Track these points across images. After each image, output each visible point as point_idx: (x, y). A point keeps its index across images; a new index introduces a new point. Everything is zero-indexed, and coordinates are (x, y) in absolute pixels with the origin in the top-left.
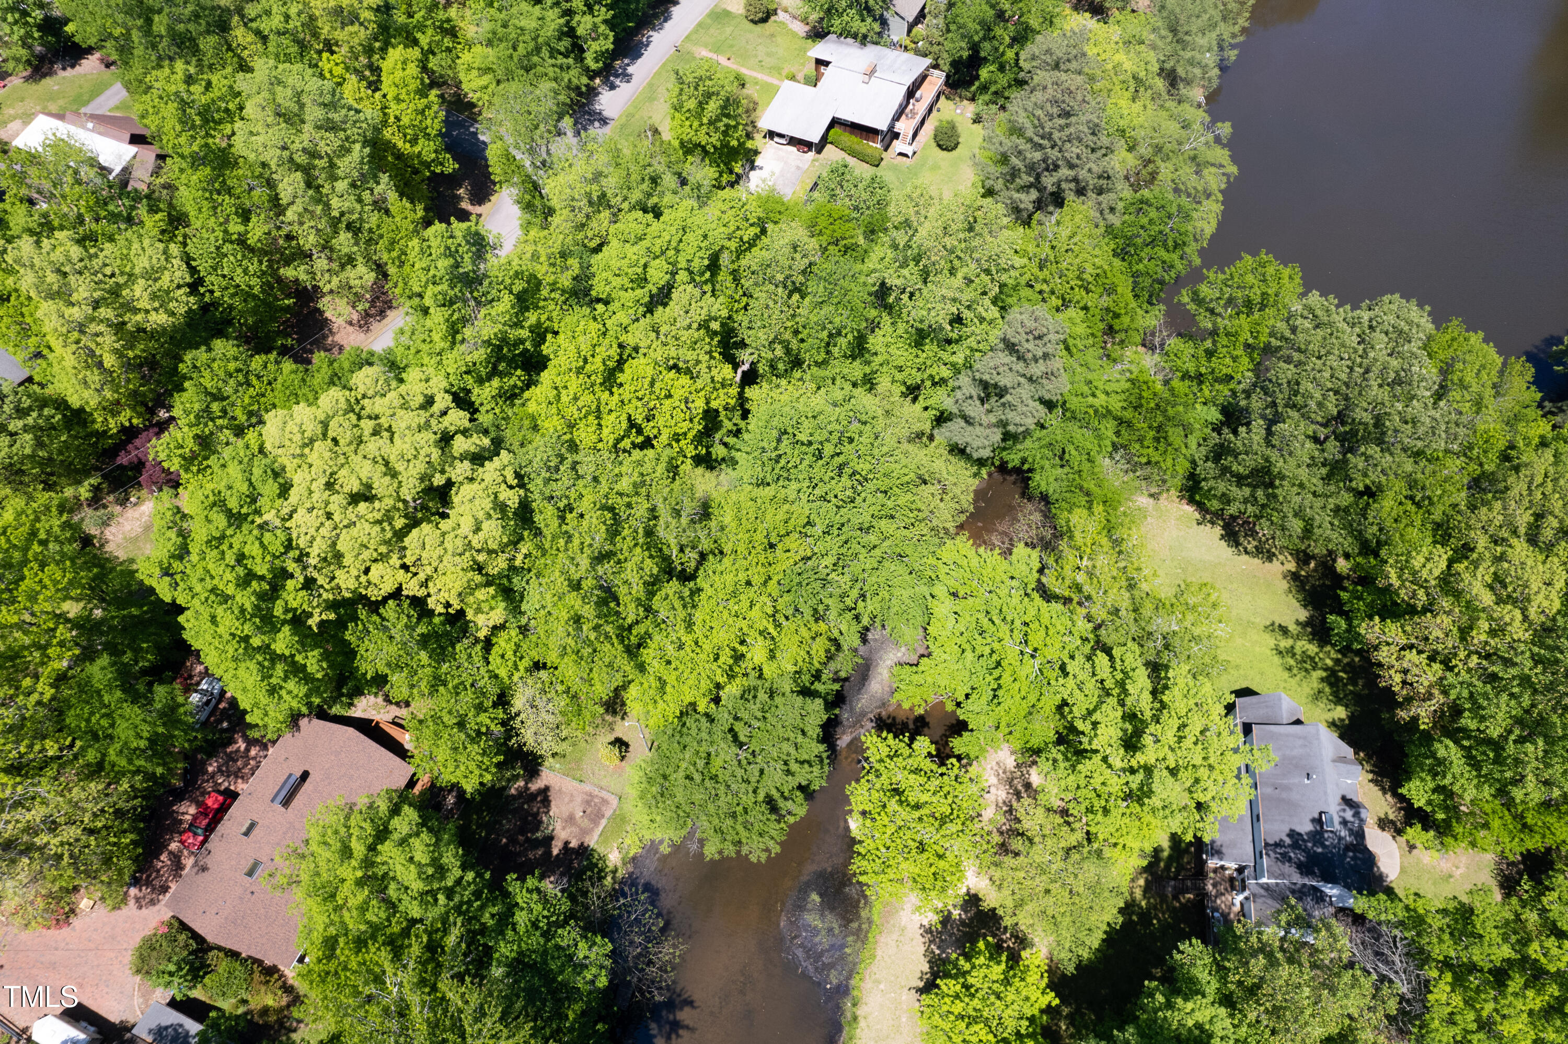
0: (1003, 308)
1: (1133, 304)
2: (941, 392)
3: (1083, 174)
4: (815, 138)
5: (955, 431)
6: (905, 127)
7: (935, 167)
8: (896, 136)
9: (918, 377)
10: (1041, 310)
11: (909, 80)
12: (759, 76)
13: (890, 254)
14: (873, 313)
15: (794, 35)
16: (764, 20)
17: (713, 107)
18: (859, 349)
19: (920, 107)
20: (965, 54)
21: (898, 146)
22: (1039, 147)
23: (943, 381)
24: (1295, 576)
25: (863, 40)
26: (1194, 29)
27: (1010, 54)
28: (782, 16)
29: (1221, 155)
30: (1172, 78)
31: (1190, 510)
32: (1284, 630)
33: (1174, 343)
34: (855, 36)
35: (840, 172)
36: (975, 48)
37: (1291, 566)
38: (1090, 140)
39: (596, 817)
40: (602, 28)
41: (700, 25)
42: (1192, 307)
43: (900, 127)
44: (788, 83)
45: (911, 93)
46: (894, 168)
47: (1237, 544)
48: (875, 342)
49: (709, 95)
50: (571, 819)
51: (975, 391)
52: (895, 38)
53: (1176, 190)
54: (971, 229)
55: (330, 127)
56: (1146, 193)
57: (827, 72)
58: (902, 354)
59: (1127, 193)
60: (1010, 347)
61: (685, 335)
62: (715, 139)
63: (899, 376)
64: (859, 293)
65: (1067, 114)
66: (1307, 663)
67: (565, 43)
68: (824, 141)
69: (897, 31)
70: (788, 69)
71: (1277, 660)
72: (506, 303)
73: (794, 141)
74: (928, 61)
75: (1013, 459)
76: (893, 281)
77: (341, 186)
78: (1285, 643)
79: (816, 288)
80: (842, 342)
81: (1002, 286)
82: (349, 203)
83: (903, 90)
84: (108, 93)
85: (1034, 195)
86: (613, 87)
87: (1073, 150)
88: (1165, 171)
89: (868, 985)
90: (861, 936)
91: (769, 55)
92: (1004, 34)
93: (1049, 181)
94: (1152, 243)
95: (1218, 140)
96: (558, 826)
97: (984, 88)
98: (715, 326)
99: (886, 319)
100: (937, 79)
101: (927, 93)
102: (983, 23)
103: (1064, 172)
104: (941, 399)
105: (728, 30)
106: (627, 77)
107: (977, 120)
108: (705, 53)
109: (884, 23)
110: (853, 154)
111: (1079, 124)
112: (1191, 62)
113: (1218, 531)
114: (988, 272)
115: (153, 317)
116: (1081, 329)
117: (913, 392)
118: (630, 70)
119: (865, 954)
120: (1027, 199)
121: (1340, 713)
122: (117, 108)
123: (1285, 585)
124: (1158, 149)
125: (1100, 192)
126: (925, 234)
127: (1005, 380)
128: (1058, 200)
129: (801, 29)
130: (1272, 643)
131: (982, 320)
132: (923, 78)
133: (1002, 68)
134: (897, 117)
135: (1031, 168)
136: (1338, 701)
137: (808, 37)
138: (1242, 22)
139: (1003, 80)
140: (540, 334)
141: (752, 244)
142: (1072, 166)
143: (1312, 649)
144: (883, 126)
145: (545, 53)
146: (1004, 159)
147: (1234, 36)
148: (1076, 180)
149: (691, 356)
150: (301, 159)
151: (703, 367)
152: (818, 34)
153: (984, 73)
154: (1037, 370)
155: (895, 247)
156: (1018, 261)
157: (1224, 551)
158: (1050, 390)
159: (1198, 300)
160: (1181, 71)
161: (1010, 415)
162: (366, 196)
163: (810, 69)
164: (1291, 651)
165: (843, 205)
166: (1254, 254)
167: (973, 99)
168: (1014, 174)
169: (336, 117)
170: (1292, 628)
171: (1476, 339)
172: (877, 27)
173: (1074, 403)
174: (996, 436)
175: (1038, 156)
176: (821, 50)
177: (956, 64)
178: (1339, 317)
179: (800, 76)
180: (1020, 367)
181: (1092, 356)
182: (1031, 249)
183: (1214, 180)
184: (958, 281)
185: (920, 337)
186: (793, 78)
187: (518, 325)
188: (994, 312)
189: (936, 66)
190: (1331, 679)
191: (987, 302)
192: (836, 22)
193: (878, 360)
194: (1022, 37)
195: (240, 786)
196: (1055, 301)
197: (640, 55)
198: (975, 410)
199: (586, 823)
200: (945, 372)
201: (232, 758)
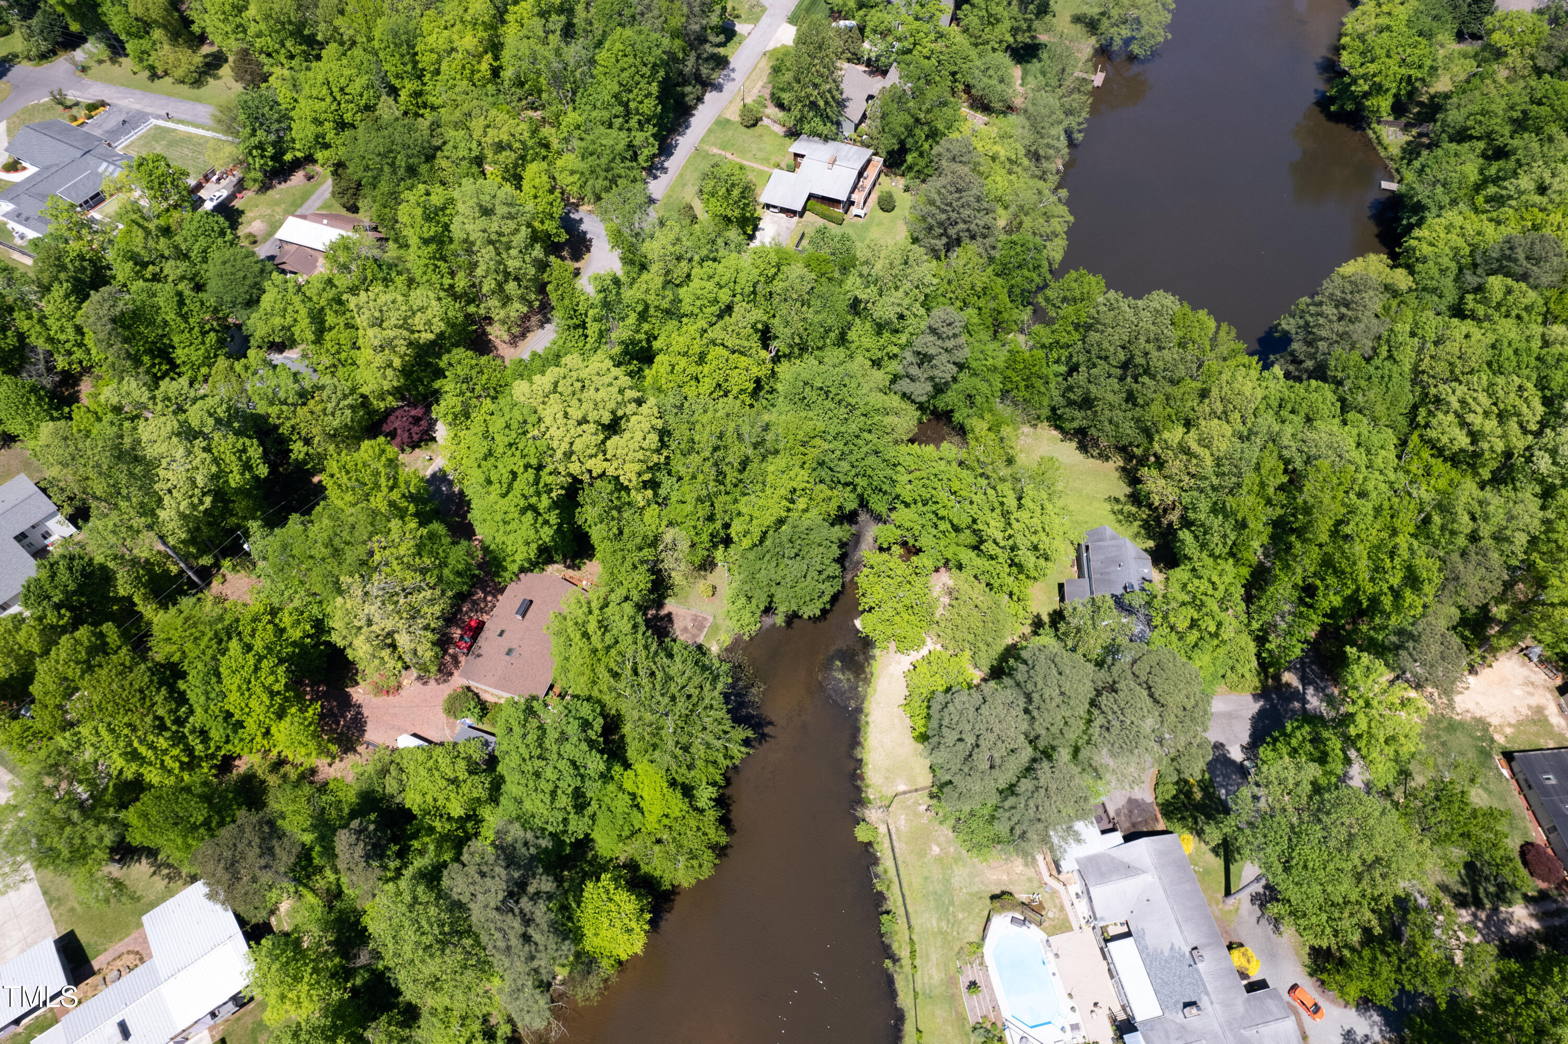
0: (928, 310)
1: (1009, 305)
2: (894, 363)
3: (973, 227)
4: (799, 208)
5: (904, 385)
6: (858, 197)
7: (880, 224)
8: (852, 203)
9: (879, 354)
10: (950, 309)
11: (859, 166)
12: (755, 165)
13: (859, 280)
14: (850, 318)
15: (776, 134)
16: (754, 125)
17: (736, 193)
18: (842, 340)
19: (867, 183)
20: (896, 147)
21: (854, 210)
22: (944, 211)
23: (896, 356)
24: (1123, 469)
25: (826, 139)
26: (1047, 125)
27: (926, 146)
28: (766, 121)
29: (1063, 210)
30: (1036, 157)
31: (1056, 434)
32: (1117, 500)
33: (1037, 328)
34: (820, 136)
35: (822, 232)
36: (902, 143)
37: (1121, 463)
38: (976, 205)
39: (701, 627)
40: (651, 140)
41: (710, 131)
42: (1043, 304)
43: (855, 197)
44: (776, 172)
45: (860, 174)
46: (852, 225)
47: (1087, 452)
48: (852, 335)
49: (733, 185)
50: (685, 630)
51: (914, 360)
52: (847, 134)
53: (1034, 234)
54: (906, 263)
55: (511, 217)
56: (1014, 237)
57: (804, 162)
58: (869, 341)
59: (1003, 237)
60: (933, 331)
61: (744, 332)
62: (737, 213)
63: (867, 355)
64: (842, 305)
65: (959, 191)
66: (1130, 518)
67: (628, 154)
68: (805, 209)
69: (848, 130)
70: (774, 159)
71: (1112, 517)
72: (632, 318)
73: (783, 210)
74: (871, 151)
75: (941, 403)
76: (862, 296)
77: (514, 252)
78: (1117, 507)
79: (817, 303)
80: (832, 335)
81: (926, 296)
82: (517, 264)
83: (856, 173)
84: (313, 198)
85: (944, 240)
86: (655, 177)
87: (966, 212)
88: (1027, 222)
89: (874, 705)
90: (867, 681)
91: (760, 150)
92: (920, 133)
93: (952, 232)
94: (1020, 267)
95: (1060, 200)
96: (678, 633)
97: (910, 168)
98: (760, 326)
99: (857, 320)
100: (878, 161)
101: (871, 173)
102: (906, 127)
103: (961, 226)
104: (894, 367)
105: (730, 133)
106: (665, 170)
107: (907, 189)
108: (715, 151)
109: (838, 124)
110: (824, 217)
111: (969, 197)
112: (1048, 146)
113: (1074, 445)
114: (917, 287)
115: (423, 335)
116: (976, 320)
117: (877, 363)
118: (666, 164)
119: (870, 690)
120: (940, 243)
121: (1151, 544)
122: (322, 208)
123: (1117, 474)
124: (1021, 208)
125: (985, 237)
126: (879, 267)
127: (932, 351)
128: (958, 242)
129: (779, 130)
130: (1109, 507)
131: (915, 316)
132: (869, 161)
133: (921, 155)
134: (852, 192)
135: (941, 224)
136: (1149, 538)
137: (786, 136)
138: (1084, 115)
139: (922, 163)
140: (652, 337)
141: (773, 277)
142: (965, 222)
143: (1134, 510)
144: (843, 198)
145: (618, 160)
146: (924, 218)
147: (1079, 124)
148: (968, 230)
149: (746, 344)
150: (494, 237)
151: (753, 351)
152: (793, 134)
153: (909, 158)
154: (950, 344)
155: (861, 275)
156: (935, 281)
157: (1079, 457)
158: (960, 356)
159: (1047, 300)
160: (1042, 152)
161: (936, 372)
162: (527, 258)
163: (790, 160)
164: (1121, 512)
165: (825, 252)
166: (1077, 270)
167: (903, 175)
168: (930, 228)
169: (513, 211)
170: (1122, 499)
171: (1202, 314)
172: (834, 128)
173: (974, 364)
174: (929, 387)
175: (944, 217)
176: (798, 146)
177: (890, 153)
178: (1124, 305)
179: (783, 165)
180: (940, 342)
181: (985, 336)
182: (942, 273)
183: (1058, 226)
184: (900, 294)
185: (880, 328)
186: (778, 166)
187: (638, 332)
188: (922, 311)
189: (876, 154)
190: (1146, 525)
191: (918, 305)
192: (807, 127)
193: (853, 346)
194: (933, 135)
195: (485, 617)
196: (958, 304)
197: (671, 154)
198: (914, 371)
199: (695, 631)
200: (896, 350)
201: (475, 603)
